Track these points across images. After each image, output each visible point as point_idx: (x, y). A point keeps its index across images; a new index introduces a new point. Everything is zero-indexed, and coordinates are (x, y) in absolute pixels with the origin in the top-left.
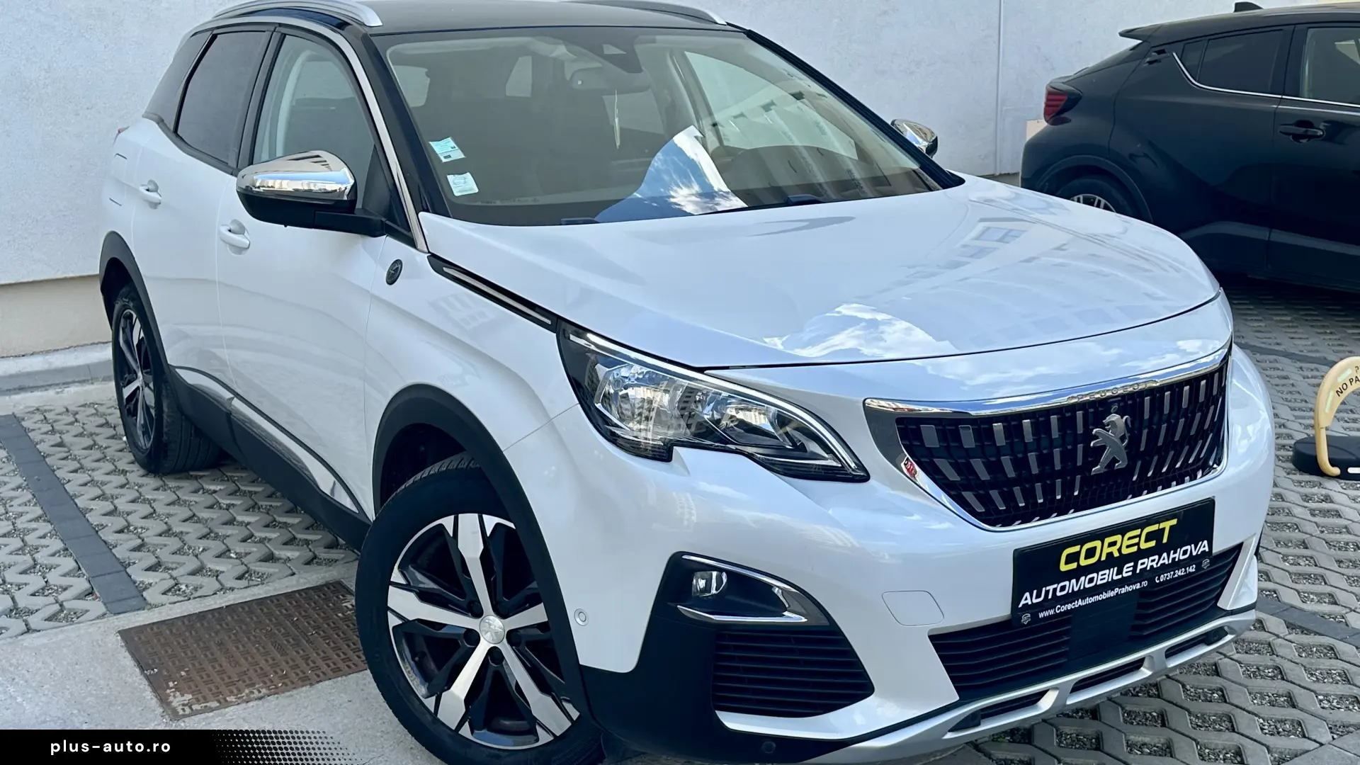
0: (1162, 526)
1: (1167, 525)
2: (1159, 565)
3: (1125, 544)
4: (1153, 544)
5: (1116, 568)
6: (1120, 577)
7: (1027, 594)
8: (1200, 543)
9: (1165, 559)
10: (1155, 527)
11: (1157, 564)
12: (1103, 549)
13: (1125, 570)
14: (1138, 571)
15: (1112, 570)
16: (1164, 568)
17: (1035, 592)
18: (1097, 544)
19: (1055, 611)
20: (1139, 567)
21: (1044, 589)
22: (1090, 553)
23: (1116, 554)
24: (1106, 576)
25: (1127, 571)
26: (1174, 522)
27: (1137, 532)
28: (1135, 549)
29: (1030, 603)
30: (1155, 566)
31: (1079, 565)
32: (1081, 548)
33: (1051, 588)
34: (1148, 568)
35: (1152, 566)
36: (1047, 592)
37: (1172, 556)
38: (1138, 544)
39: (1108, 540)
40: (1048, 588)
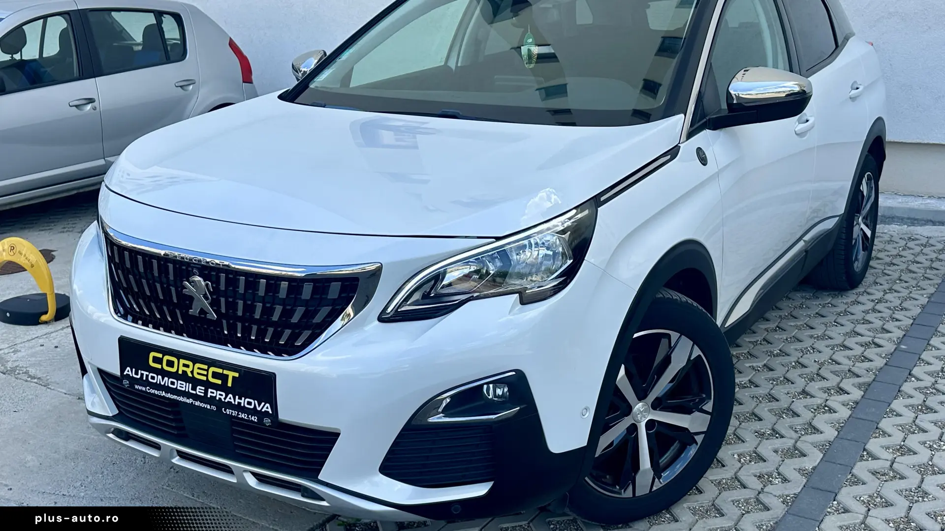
0: (226, 372)
1: (231, 374)
2: (226, 401)
3: (197, 371)
4: (219, 382)
5: (190, 385)
6: (194, 392)
7: (128, 368)
8: (263, 403)
9: (230, 398)
10: (220, 371)
11: (225, 399)
12: (180, 366)
13: (198, 390)
14: (209, 396)
15: (188, 384)
16: (229, 405)
17: (134, 370)
18: (175, 360)
19: (146, 389)
20: (209, 395)
21: (140, 371)
22: (170, 364)
23: (190, 375)
24: (184, 386)
25: (200, 390)
26: (237, 375)
27: (206, 367)
28: (204, 378)
29: (131, 375)
30: (223, 400)
31: (162, 367)
32: (163, 357)
33: (145, 373)
34: (217, 398)
35: (220, 399)
36: (142, 375)
37: (237, 400)
38: (207, 376)
39: (182, 361)
40: (142, 372)
